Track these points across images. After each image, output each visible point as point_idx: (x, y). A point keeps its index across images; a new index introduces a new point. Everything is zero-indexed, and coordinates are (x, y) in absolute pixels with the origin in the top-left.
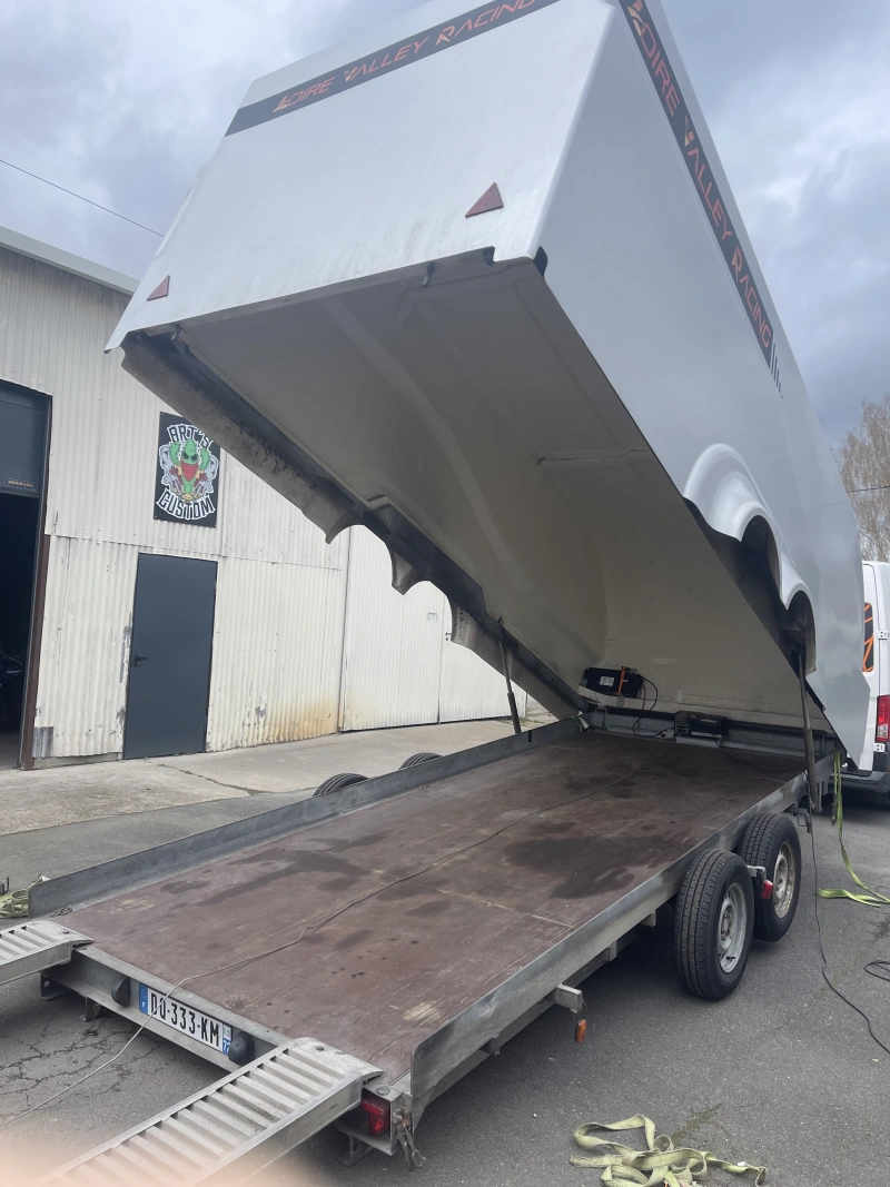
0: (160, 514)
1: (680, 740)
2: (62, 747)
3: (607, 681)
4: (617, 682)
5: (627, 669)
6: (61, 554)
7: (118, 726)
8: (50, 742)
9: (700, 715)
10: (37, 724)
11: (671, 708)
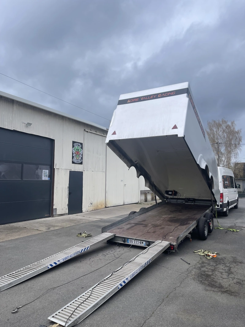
0: (73, 163)
1: (186, 203)
2: (59, 212)
3: (170, 193)
4: (172, 193)
5: (174, 190)
6: (57, 172)
7: (67, 207)
8: (56, 211)
9: (190, 198)
10: (54, 208)
11: (184, 197)
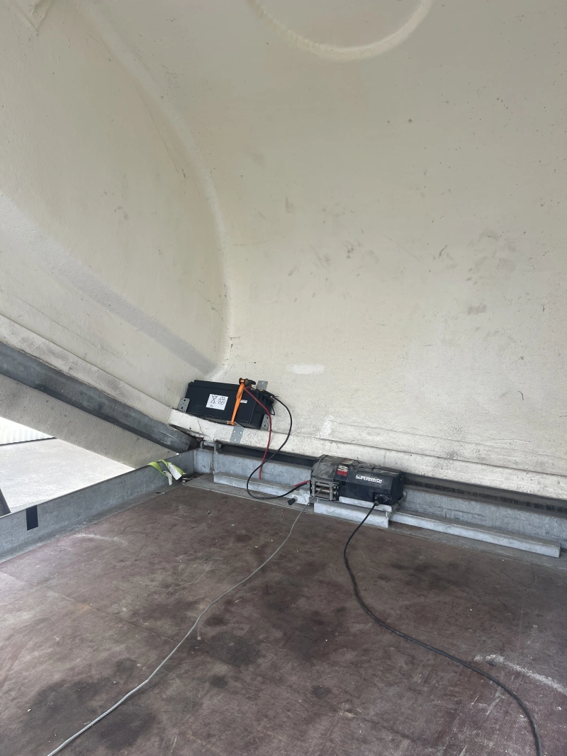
3: (217, 402)
4: (230, 405)
5: (248, 383)
